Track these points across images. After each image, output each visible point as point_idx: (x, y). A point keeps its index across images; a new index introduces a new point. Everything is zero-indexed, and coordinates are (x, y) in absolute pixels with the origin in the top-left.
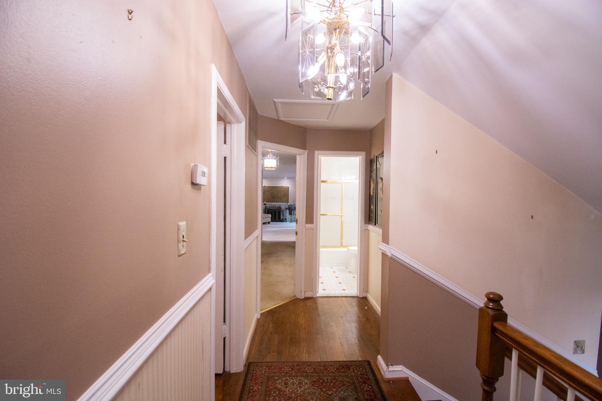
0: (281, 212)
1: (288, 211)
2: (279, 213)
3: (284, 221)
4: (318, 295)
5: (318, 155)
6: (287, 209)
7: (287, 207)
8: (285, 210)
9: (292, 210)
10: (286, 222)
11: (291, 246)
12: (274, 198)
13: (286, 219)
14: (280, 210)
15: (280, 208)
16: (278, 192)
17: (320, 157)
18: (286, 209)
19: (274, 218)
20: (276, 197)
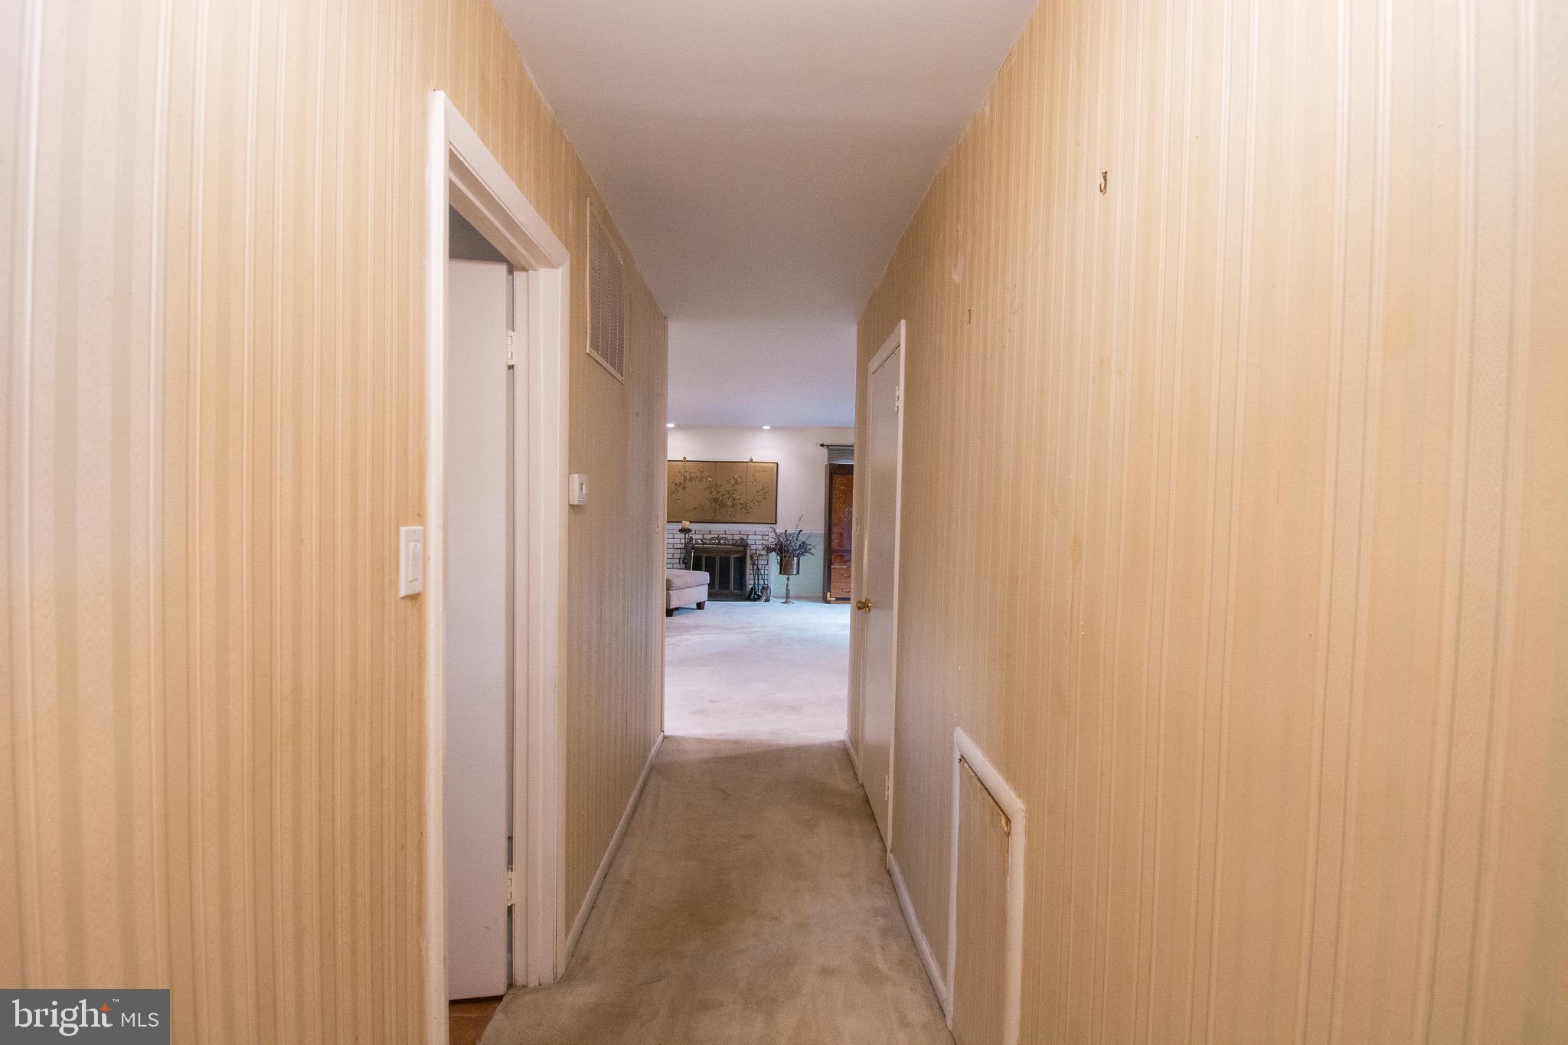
0: (748, 559)
1: (774, 558)
2: (741, 562)
3: (758, 598)
6: (774, 550)
7: (771, 540)
8: (764, 552)
9: (785, 552)
10: (767, 600)
12: (723, 505)
13: (765, 588)
14: (745, 552)
15: (743, 545)
16: (737, 483)
18: (769, 550)
20: (729, 503)
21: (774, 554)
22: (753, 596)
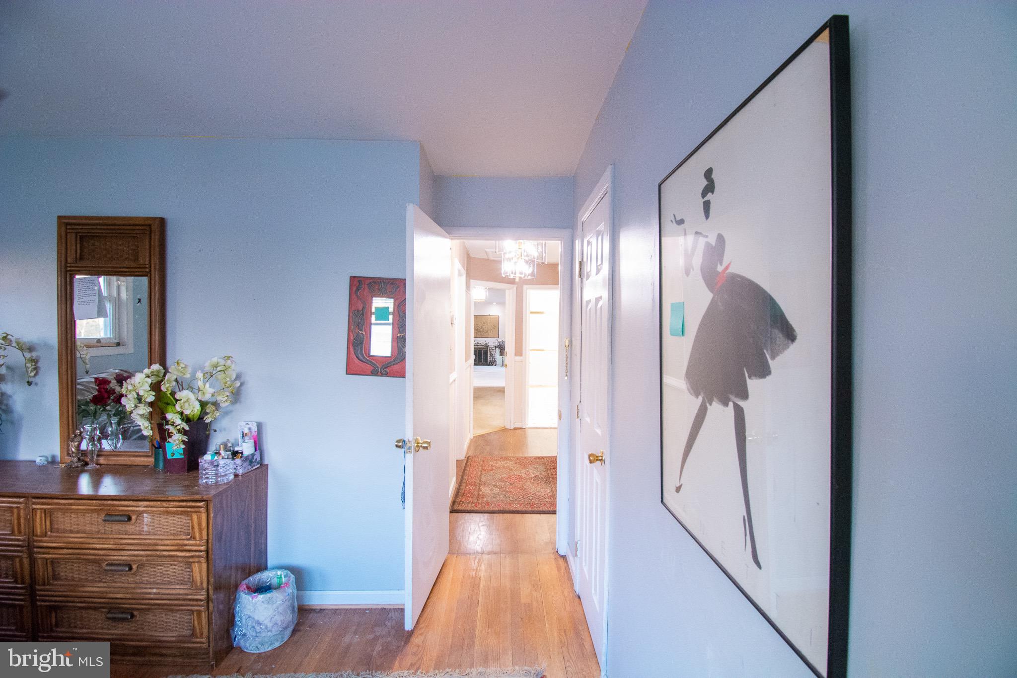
0: (489, 351)
1: (498, 350)
2: (486, 353)
3: (492, 365)
4: (527, 427)
5: (527, 289)
6: (498, 347)
7: (497, 344)
8: (494, 348)
9: (501, 348)
10: (495, 365)
11: (501, 391)
12: (479, 331)
13: (495, 361)
14: (487, 349)
15: (487, 346)
16: (484, 323)
17: (528, 291)
18: (496, 347)
19: (479, 361)
20: (481, 330)
21: (497, 349)
22: (491, 364)
